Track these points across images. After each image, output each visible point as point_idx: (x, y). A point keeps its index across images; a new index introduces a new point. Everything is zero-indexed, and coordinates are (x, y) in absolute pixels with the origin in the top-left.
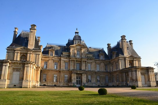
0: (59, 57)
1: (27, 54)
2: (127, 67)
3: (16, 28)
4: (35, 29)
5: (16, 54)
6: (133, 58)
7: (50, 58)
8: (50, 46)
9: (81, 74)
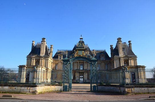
1: (39, 60)
2: (121, 66)
3: (33, 41)
4: (45, 41)
5: (32, 60)
6: (128, 58)
7: (59, 61)
8: (60, 52)
9: (83, 73)
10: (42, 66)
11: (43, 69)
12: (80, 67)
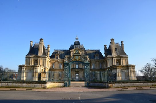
0: (63, 60)
1: (38, 59)
2: (114, 65)
3: (31, 42)
4: (42, 42)
5: (31, 60)
6: (120, 58)
7: (56, 60)
8: (56, 51)
9: (79, 71)
10: (40, 66)
11: (41, 68)
12: (75, 66)
